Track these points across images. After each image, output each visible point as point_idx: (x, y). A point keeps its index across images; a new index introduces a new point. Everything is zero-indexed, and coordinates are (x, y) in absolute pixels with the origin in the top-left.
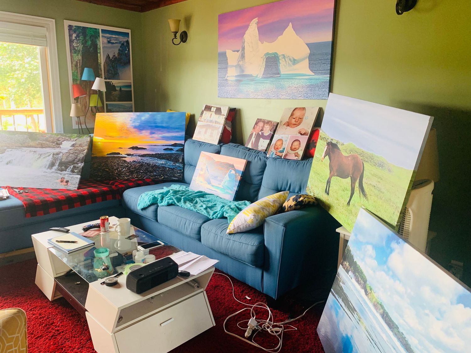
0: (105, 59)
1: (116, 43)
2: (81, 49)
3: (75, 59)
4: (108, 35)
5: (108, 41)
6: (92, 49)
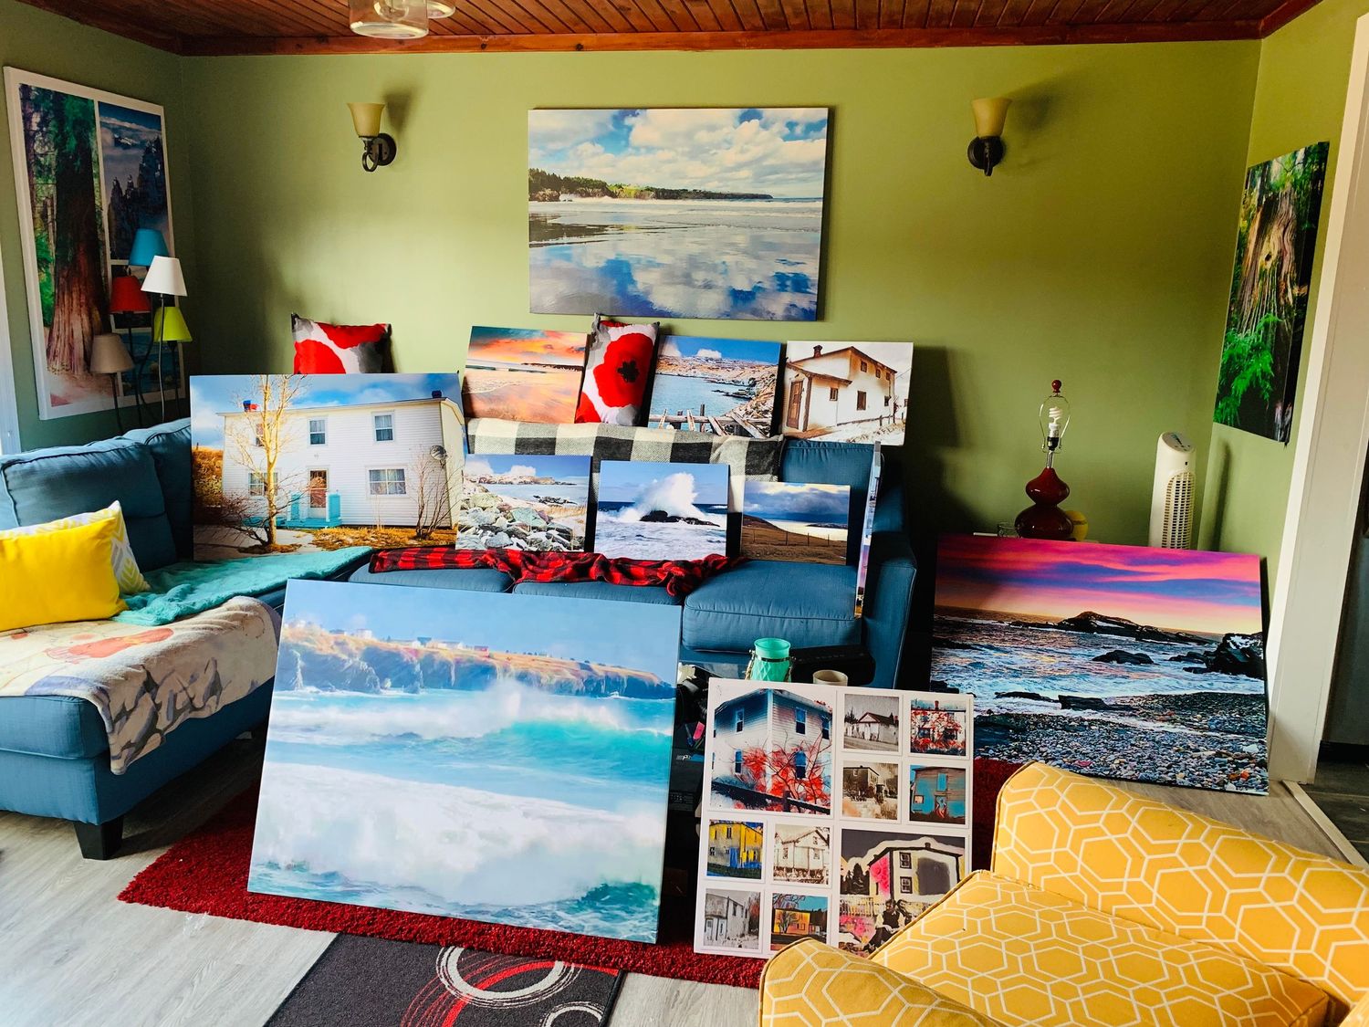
0: (110, 196)
1: (134, 146)
2: (54, 164)
3: (40, 194)
4: (113, 121)
5: (116, 139)
6: (79, 163)
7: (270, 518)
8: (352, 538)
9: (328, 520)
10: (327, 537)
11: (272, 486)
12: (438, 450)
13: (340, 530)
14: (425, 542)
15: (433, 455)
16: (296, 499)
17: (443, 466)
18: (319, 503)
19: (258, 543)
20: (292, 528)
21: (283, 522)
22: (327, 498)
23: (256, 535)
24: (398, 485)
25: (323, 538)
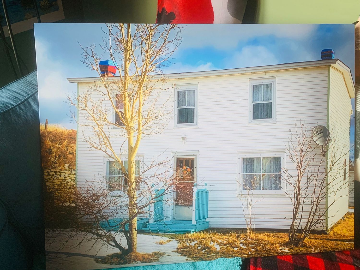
7: (130, 220)
8: (220, 244)
9: (194, 222)
10: (193, 244)
11: (133, 177)
12: (321, 132)
13: (207, 235)
14: (298, 249)
15: (315, 139)
16: (159, 195)
17: (325, 154)
18: (184, 200)
19: (117, 251)
20: (155, 232)
21: (145, 225)
22: (194, 195)
23: (115, 242)
24: (273, 178)
25: (188, 244)
